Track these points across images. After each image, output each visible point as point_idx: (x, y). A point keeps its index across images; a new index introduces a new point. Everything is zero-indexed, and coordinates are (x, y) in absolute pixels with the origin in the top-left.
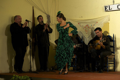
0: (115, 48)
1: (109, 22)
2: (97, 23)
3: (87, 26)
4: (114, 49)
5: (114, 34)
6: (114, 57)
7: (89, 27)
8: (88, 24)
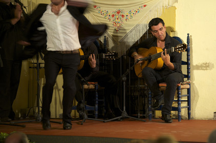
0: (191, 67)
1: (176, 5)
2: (145, 6)
3: (118, 13)
4: (188, 69)
5: (188, 34)
6: (188, 86)
7: (123, 16)
8: (121, 8)
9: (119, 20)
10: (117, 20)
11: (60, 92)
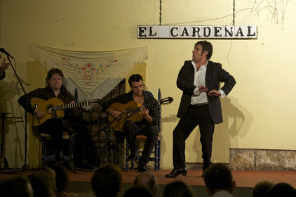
1: (146, 61)
3: (88, 66)
5: (159, 90)
7: (94, 69)
8: (91, 62)
9: (90, 73)
10: (87, 73)
11: (21, 144)
